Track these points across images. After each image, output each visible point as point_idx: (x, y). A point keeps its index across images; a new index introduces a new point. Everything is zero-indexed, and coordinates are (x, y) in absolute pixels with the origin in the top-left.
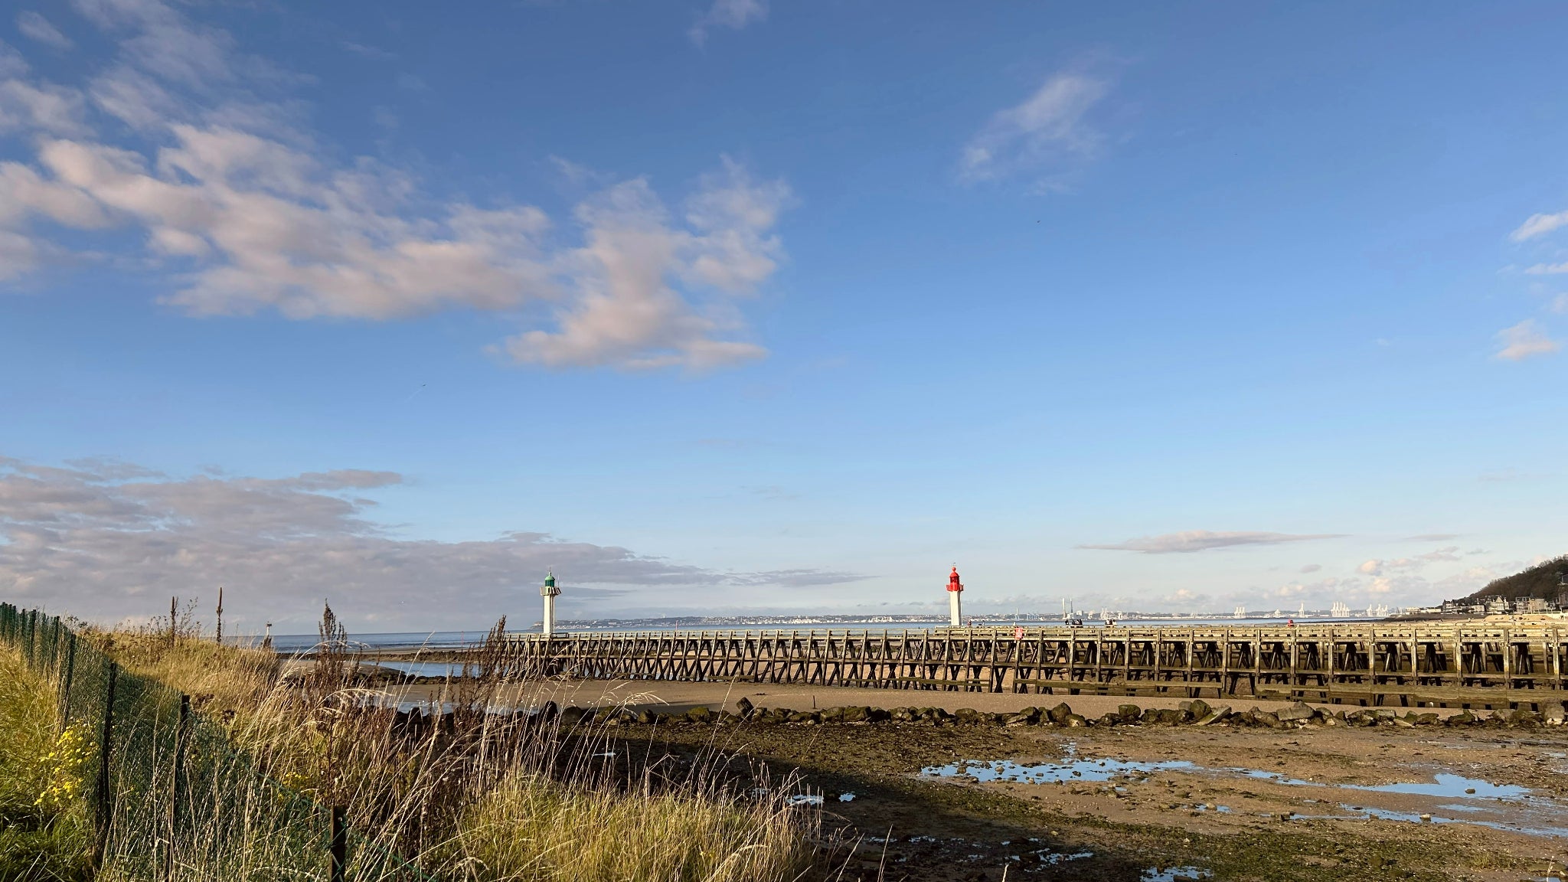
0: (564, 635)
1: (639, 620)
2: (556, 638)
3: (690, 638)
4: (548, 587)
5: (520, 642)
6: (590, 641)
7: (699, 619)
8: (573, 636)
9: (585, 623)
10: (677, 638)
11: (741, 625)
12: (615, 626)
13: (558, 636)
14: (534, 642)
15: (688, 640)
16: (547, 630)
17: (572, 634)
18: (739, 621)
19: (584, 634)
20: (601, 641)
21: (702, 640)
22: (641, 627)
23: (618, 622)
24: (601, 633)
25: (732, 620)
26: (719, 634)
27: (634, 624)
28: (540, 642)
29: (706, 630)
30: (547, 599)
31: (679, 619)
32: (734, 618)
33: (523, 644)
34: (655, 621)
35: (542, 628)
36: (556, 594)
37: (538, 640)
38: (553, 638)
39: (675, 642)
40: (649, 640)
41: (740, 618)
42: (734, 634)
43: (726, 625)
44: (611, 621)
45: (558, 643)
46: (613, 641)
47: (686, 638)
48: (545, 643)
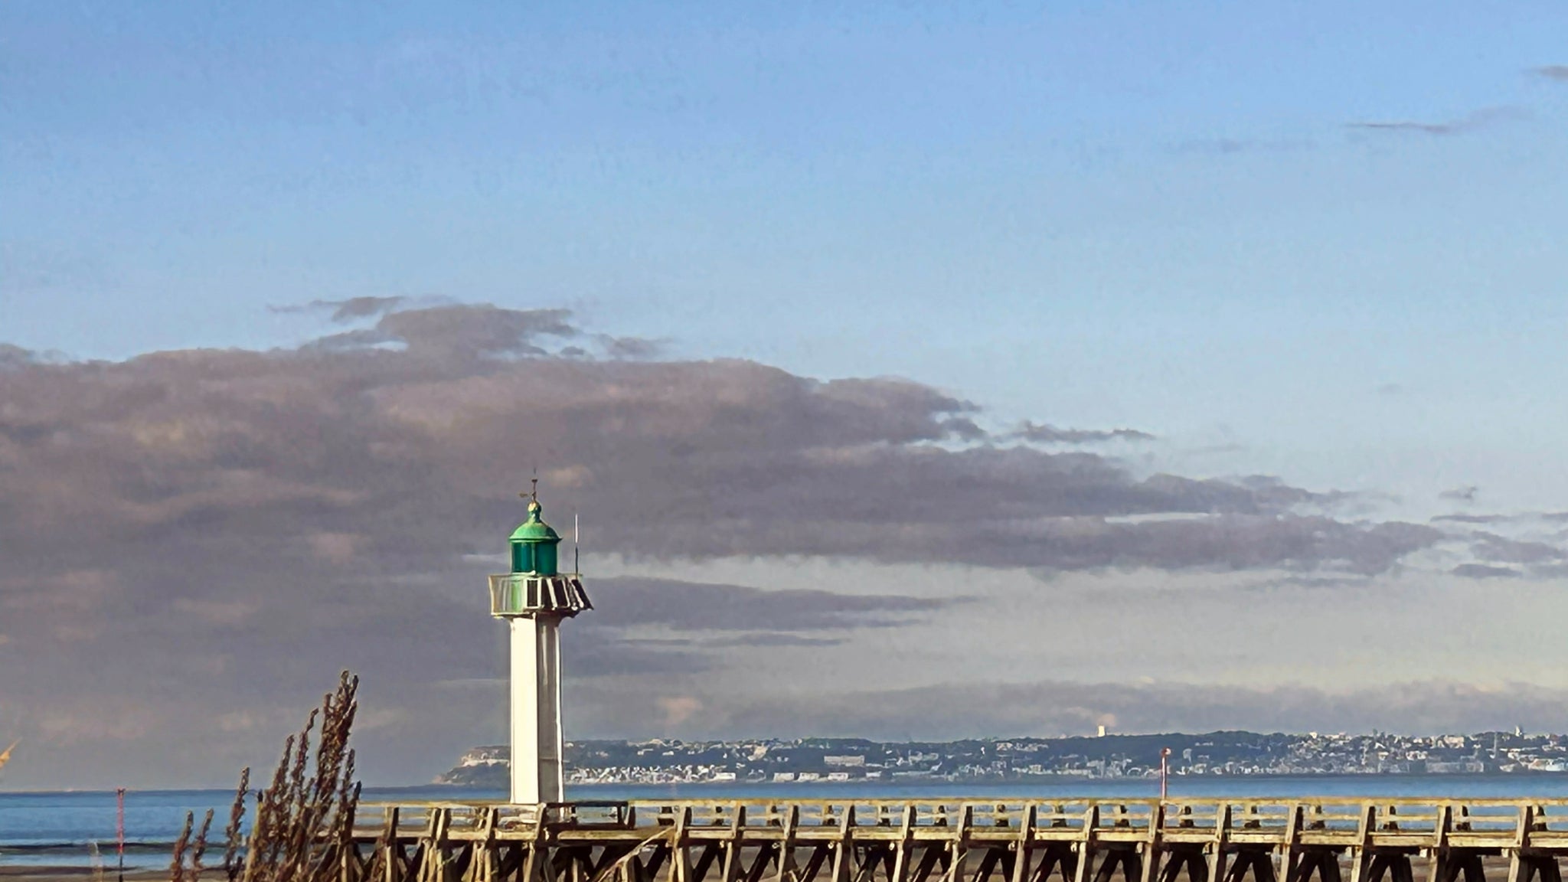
0: (609, 815)
1: (975, 745)
2: (573, 825)
3: (1236, 838)
4: (524, 578)
5: (399, 846)
6: (739, 842)
7: (1280, 745)
8: (654, 817)
9: (712, 757)
10: (1168, 838)
11: (1493, 774)
12: (857, 772)
13: (584, 816)
14: (468, 845)
15: (1225, 848)
16: (525, 788)
17: (647, 810)
18: (1484, 757)
19: (705, 807)
20: (793, 843)
21: (1296, 846)
22: (989, 781)
23: (874, 753)
24: (788, 805)
25: (1447, 753)
26: (1383, 819)
27: (950, 766)
28: (492, 844)
29: (1314, 802)
30: (524, 634)
31: (1178, 742)
32: (1458, 741)
33: (410, 852)
34: (1054, 753)
35: (499, 779)
36: (565, 612)
37: (483, 835)
38: (556, 828)
39: (1156, 856)
40: (1031, 845)
41: (1487, 740)
42: (1458, 819)
43: (1417, 774)
44: (841, 748)
45: (581, 850)
46: (849, 844)
47: (1215, 838)
48: (517, 850)
